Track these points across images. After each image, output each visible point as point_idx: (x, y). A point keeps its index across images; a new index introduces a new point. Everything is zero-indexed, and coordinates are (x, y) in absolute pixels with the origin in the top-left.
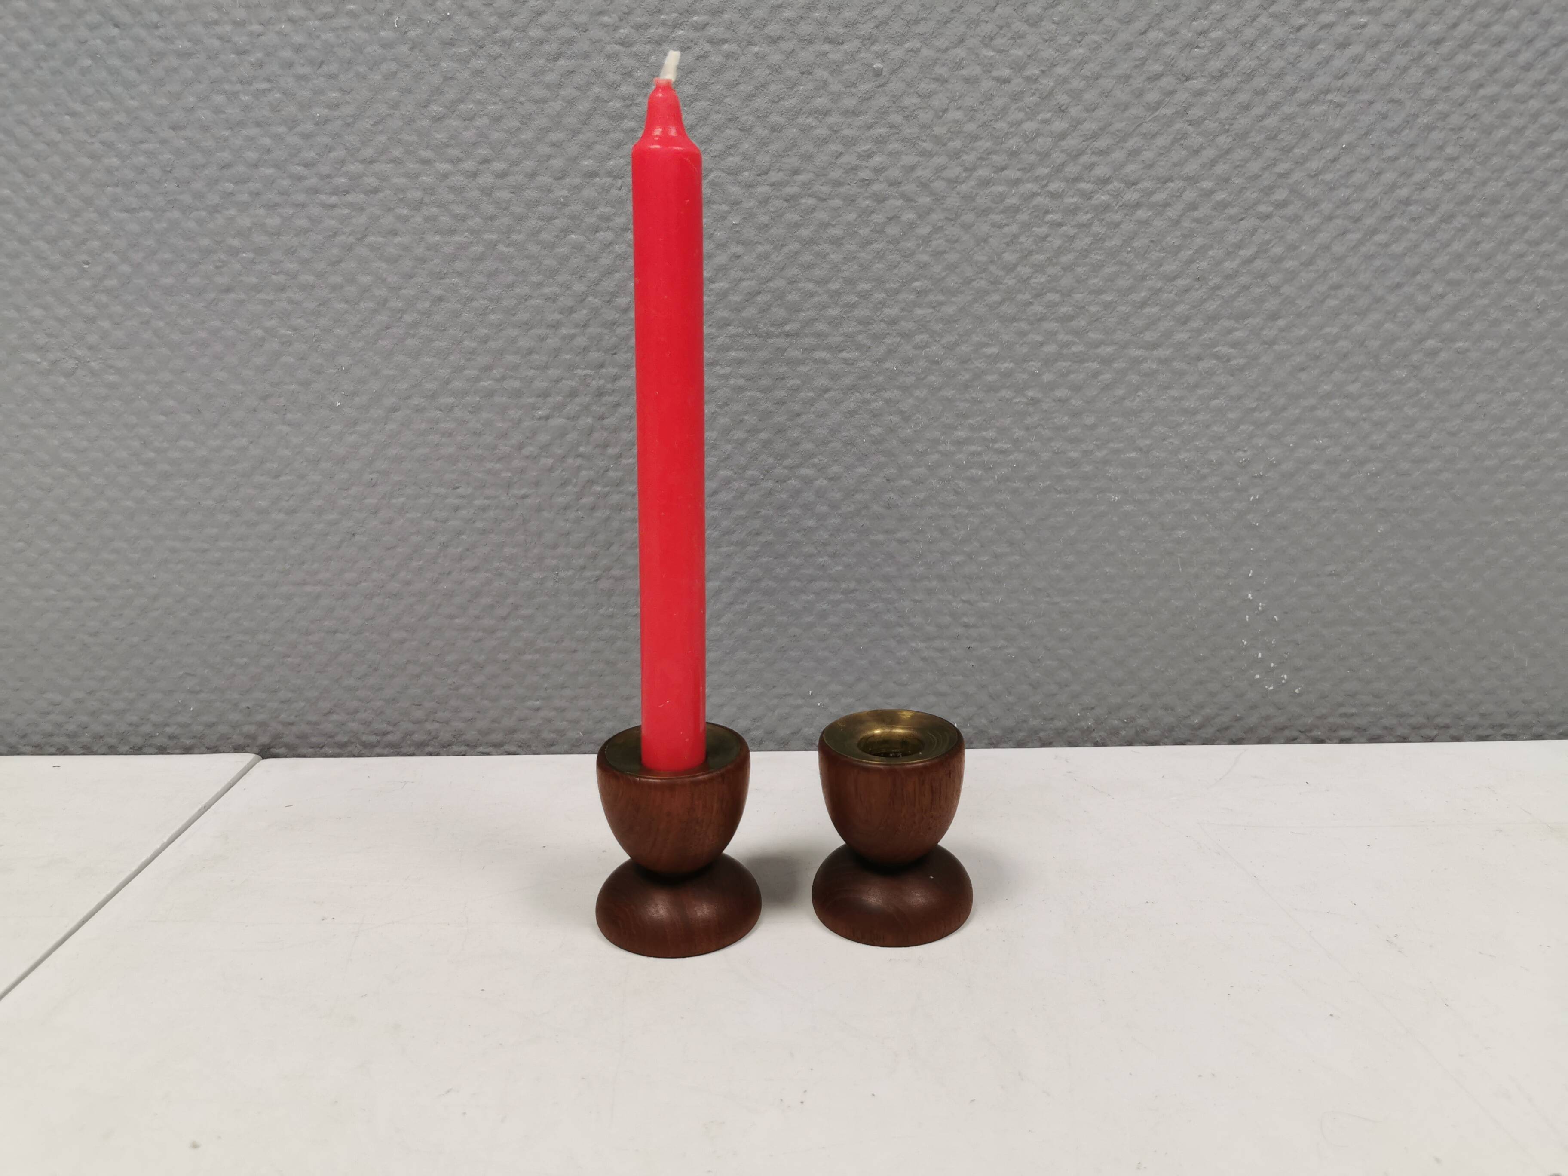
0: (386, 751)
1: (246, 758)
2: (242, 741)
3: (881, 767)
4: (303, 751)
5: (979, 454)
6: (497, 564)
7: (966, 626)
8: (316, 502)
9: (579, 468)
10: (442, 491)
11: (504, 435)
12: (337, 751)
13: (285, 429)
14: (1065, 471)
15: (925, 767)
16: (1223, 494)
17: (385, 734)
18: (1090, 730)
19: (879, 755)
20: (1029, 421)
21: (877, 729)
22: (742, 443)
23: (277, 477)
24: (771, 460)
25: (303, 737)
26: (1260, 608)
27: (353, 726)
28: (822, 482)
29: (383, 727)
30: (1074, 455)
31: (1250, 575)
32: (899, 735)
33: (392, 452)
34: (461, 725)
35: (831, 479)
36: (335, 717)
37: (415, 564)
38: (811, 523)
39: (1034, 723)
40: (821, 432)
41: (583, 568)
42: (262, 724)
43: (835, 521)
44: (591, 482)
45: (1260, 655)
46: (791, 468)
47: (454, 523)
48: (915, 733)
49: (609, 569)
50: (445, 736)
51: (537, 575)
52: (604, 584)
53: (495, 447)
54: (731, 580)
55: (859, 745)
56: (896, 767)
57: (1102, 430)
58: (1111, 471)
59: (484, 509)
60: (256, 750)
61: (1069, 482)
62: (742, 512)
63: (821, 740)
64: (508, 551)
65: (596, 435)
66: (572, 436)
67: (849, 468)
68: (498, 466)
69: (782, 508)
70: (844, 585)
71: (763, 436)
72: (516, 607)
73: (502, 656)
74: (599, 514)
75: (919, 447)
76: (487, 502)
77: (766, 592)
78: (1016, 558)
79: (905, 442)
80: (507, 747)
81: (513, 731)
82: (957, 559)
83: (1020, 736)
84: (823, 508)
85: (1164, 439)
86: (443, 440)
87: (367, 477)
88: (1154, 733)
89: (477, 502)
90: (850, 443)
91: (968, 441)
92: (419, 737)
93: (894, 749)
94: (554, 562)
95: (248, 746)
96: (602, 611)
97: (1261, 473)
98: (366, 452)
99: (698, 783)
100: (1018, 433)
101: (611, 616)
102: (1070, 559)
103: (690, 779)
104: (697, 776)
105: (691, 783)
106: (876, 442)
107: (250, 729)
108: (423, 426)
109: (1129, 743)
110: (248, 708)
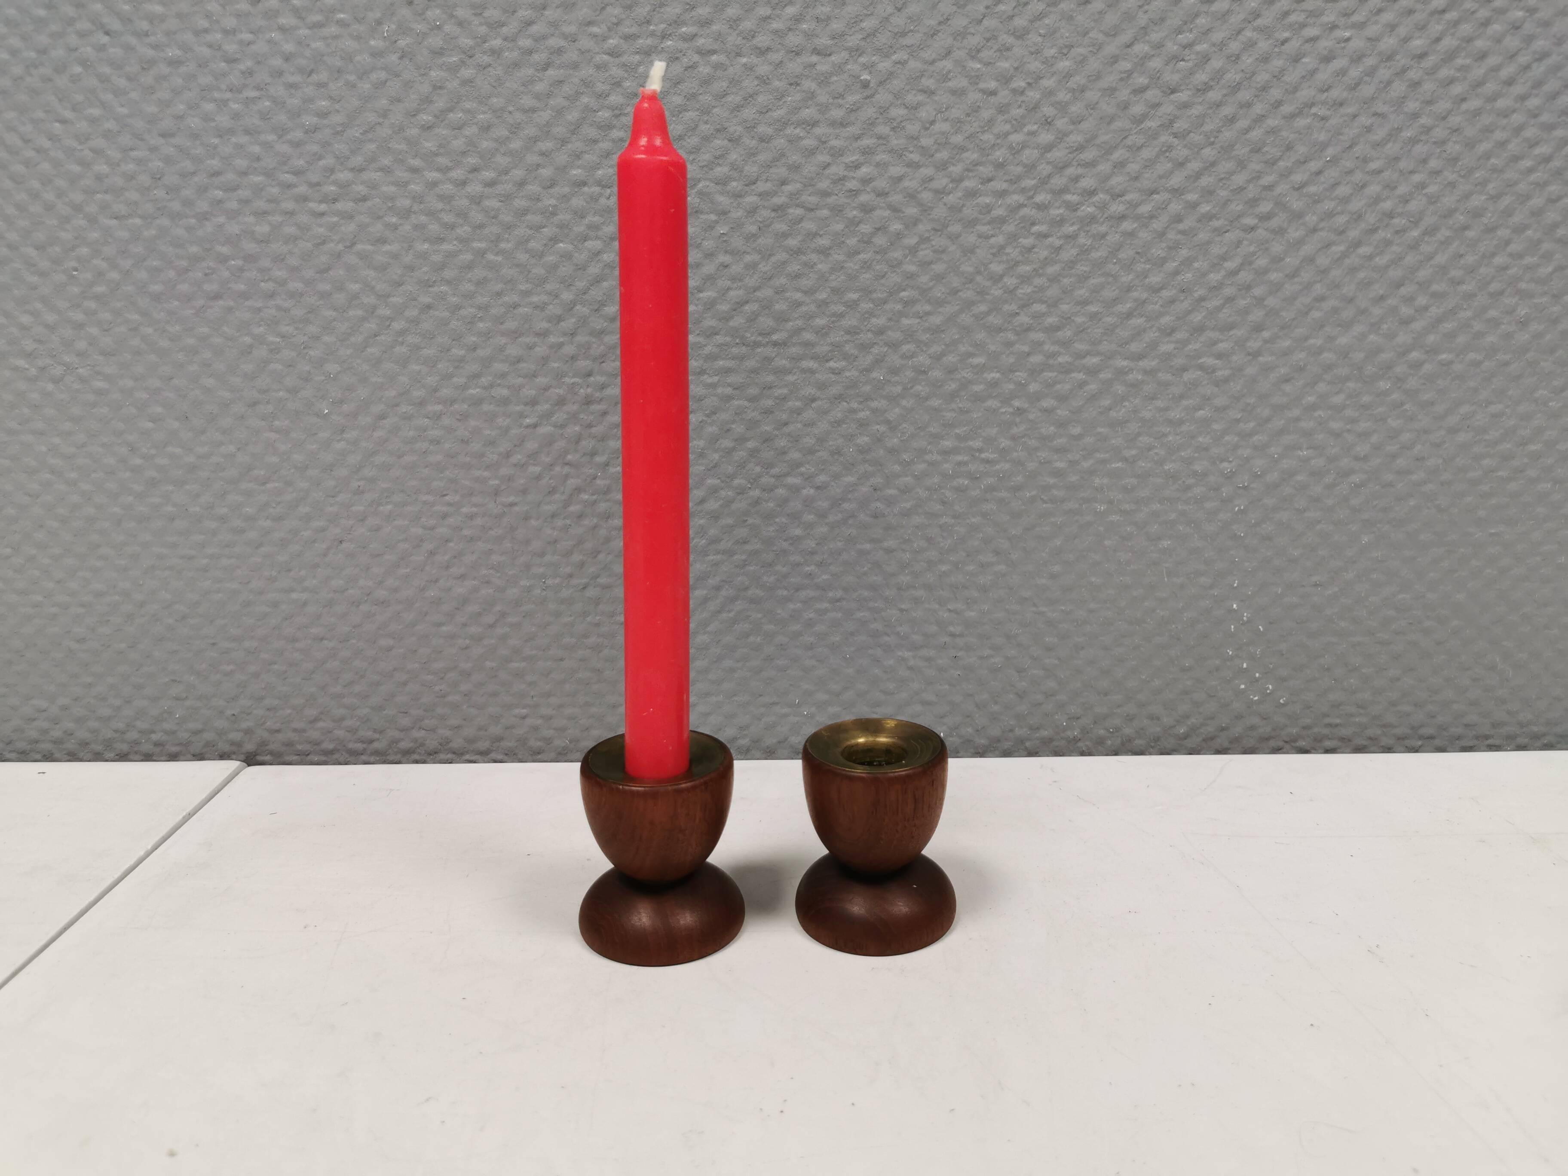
0: (372, 759)
1: (232, 765)
2: (227, 748)
3: (864, 775)
4: (287, 758)
5: (966, 463)
6: (484, 572)
7: (953, 635)
8: (304, 509)
9: (567, 477)
10: (430, 498)
11: (492, 443)
12: (323, 758)
13: (273, 436)
14: (1052, 481)
15: (908, 776)
16: (1208, 505)
17: (371, 741)
18: (1076, 740)
19: (863, 764)
20: (1015, 431)
21: (860, 737)
22: (729, 452)
23: (264, 484)
24: (758, 469)
25: (289, 744)
26: (1245, 618)
27: (340, 733)
28: (808, 491)
29: (369, 734)
30: (1061, 465)
31: (1235, 585)
32: (883, 744)
33: (379, 459)
34: (447, 733)
35: (818, 488)
36: (320, 724)
37: (402, 571)
38: (798, 532)
39: (1020, 732)
40: (809, 441)
41: (570, 576)
42: (249, 732)
43: (822, 530)
44: (579, 490)
45: (1245, 665)
46: (778, 477)
47: (443, 531)
48: (899, 741)
49: (595, 577)
50: (432, 743)
51: (524, 583)
52: (591, 592)
53: (483, 455)
54: (718, 588)
55: (842, 753)
56: (879, 776)
57: (1089, 440)
58: (1097, 481)
59: (472, 517)
60: (243, 757)
61: (1055, 492)
62: (730, 521)
63: (806, 749)
64: (495, 558)
65: (584, 443)
66: (560, 444)
67: (836, 477)
68: (486, 474)
70: (831, 594)
71: (750, 445)
72: (503, 615)
73: (489, 664)
74: (586, 522)
75: (906, 456)
76: (474, 510)
77: (753, 601)
78: (1002, 568)
79: (892, 451)
80: (493, 755)
81: (499, 739)
82: (944, 568)
83: (1007, 745)
84: (810, 518)
85: (1149, 450)
86: (431, 447)
87: (354, 484)
88: (1139, 743)
89: (465, 510)
90: (837, 452)
91: (954, 451)
92: (405, 745)
93: (878, 757)
94: (541, 570)
95: (234, 753)
96: (589, 619)
97: (1246, 484)
98: (354, 459)
99: (681, 791)
100: (1004, 443)
101: (597, 625)
102: (1056, 569)
103: (674, 787)
104: (680, 784)
105: (675, 791)
106: (863, 451)
107: (236, 736)
108: (411, 433)
109: (1115, 752)
110: (233, 715)
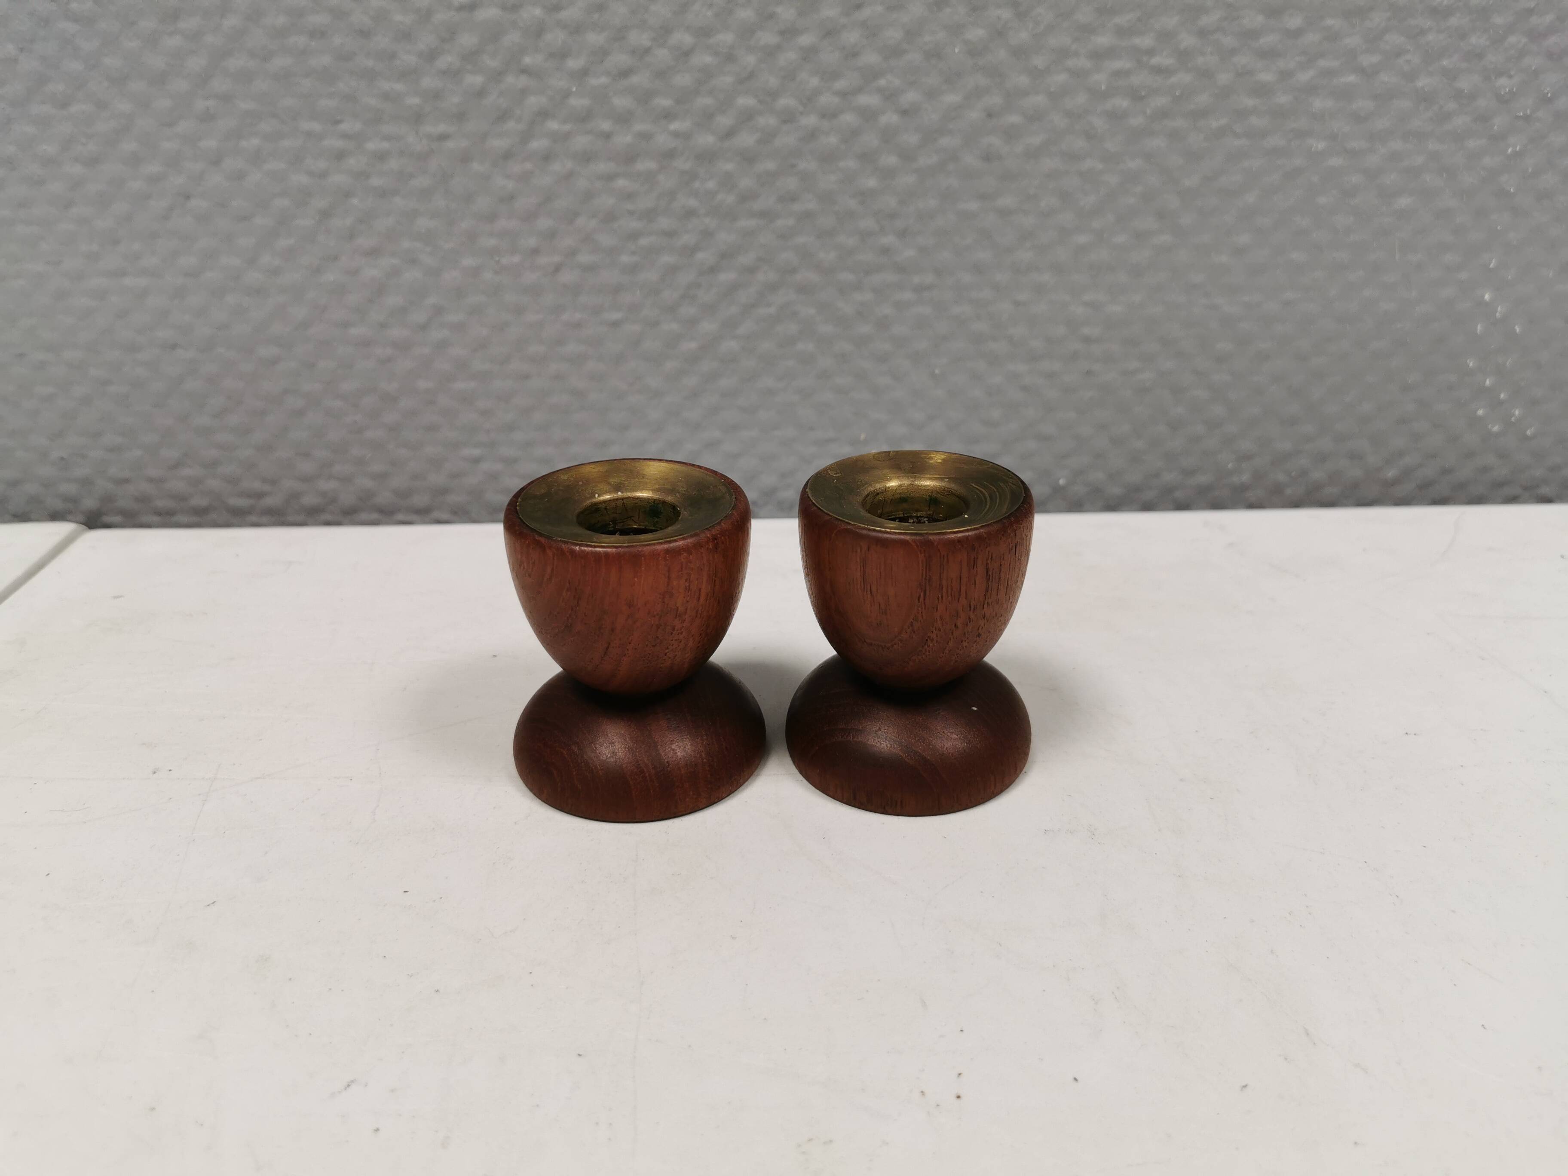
0: (264, 519)
1: (62, 529)
2: (59, 505)
3: (908, 538)
4: (145, 519)
5: (1127, 73)
6: (406, 244)
7: (1087, 340)
8: (129, 146)
9: (524, 92)
10: (316, 126)
11: (406, 36)
12: (195, 519)
13: (71, 27)
14: (1249, 102)
15: (979, 538)
16: (1472, 144)
17: (260, 495)
18: (1244, 488)
19: (894, 520)
20: (1206, 20)
21: (890, 480)
22: (770, 52)
23: (64, 105)
24: (815, 82)
25: (143, 499)
26: (1498, 315)
27: (214, 484)
28: (890, 118)
29: (257, 485)
30: (1266, 77)
31: (1492, 266)
32: (926, 489)
33: (236, 63)
34: (368, 483)
35: (904, 113)
36: (187, 472)
37: (283, 243)
38: (872, 183)
39: (1169, 477)
40: (893, 35)
41: (535, 251)
42: (86, 482)
43: (907, 180)
44: (544, 114)
45: (1488, 382)
46: (844, 94)
47: (338, 179)
48: (953, 486)
49: (572, 253)
50: (347, 498)
51: (468, 261)
52: (567, 277)
53: (393, 56)
54: (751, 270)
55: (864, 503)
56: (931, 538)
57: (1312, 38)
58: (1318, 104)
59: (381, 157)
60: (81, 518)
61: (1254, 121)
62: (770, 165)
63: (804, 498)
64: (423, 223)
65: (548, 37)
66: (512, 38)
67: (932, 94)
68: (399, 87)
69: (828, 158)
70: (916, 279)
71: (805, 40)
72: (439, 311)
73: (422, 384)
74: (557, 167)
75: (1039, 61)
76: (386, 145)
77: (803, 289)
78: (1166, 238)
79: (1020, 52)
80: (436, 514)
81: (444, 491)
82: (1082, 239)
83: (1149, 495)
84: (890, 160)
85: (1398, 55)
86: (313, 43)
87: (200, 105)
88: (1331, 491)
89: (371, 146)
90: (935, 54)
91: (1110, 53)
92: (309, 500)
93: (917, 510)
94: (493, 242)
95: (70, 512)
96: (566, 317)
97: (1528, 112)
98: (196, 63)
99: (677, 552)
100: (1187, 40)
101: (578, 325)
102: (1244, 239)
103: (666, 546)
104: (675, 541)
105: (667, 551)
106: (974, 51)
107: (69, 488)
108: (281, 20)
109: (1296, 504)
110: (62, 459)
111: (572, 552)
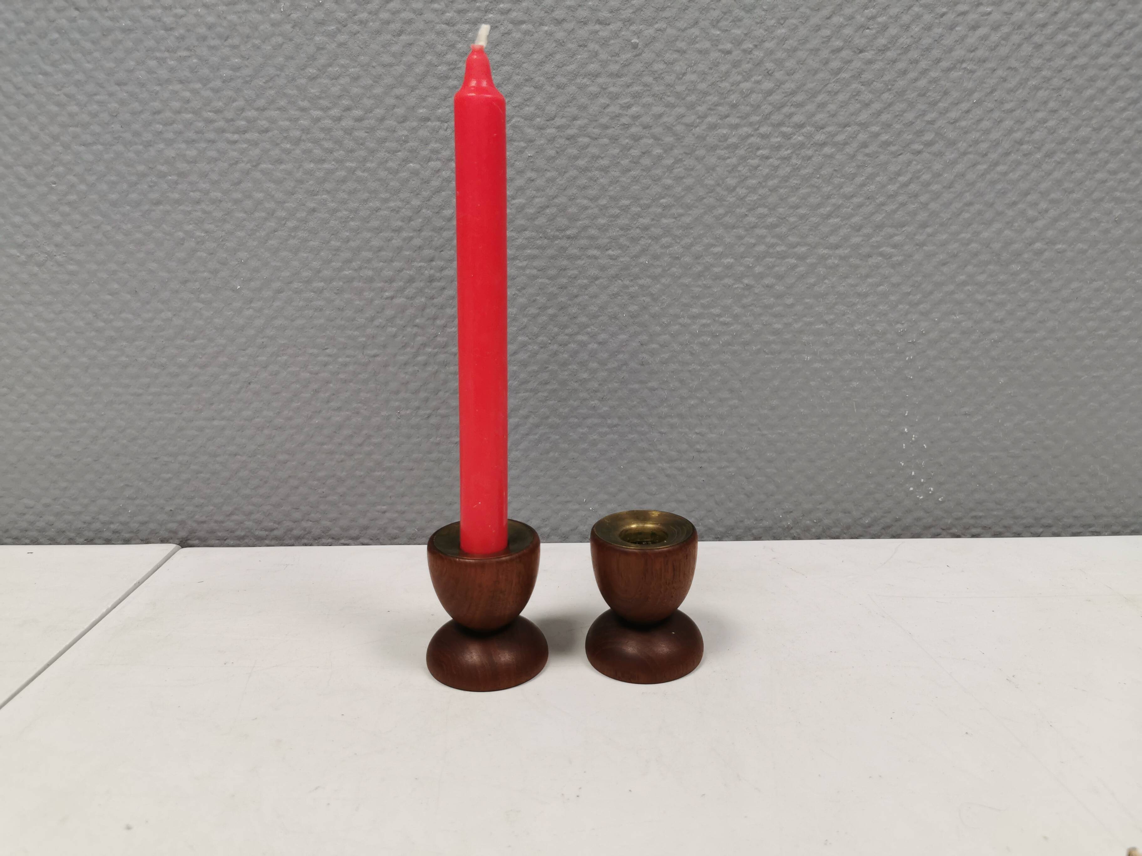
0: (273, 542)
1: (169, 547)
2: (166, 535)
3: (637, 551)
4: (213, 542)
5: (708, 325)
6: (355, 405)
7: (699, 451)
8: (222, 359)
9: (415, 335)
10: (315, 351)
11: (360, 310)
12: (238, 542)
13: (200, 305)
14: (771, 338)
15: (668, 551)
16: (887, 355)
17: (272, 530)
18: (789, 528)
19: (635, 543)
20: (745, 301)
21: (633, 524)
22: (534, 317)
23: (193, 340)
24: (556, 329)
25: (212, 532)
26: (913, 439)
27: (249, 524)
28: (593, 346)
29: (271, 524)
30: (778, 326)
31: (906, 414)
32: (650, 529)
33: (278, 322)
34: (328, 524)
35: (600, 343)
36: (234, 517)
37: (295, 405)
38: (585, 376)
39: (748, 522)
40: (594, 309)
41: (418, 408)
42: (182, 523)
43: (603, 374)
44: (424, 345)
45: (913, 473)
46: (570, 335)
47: (323, 375)
48: (661, 527)
49: (437, 409)
50: (316, 531)
51: (384, 413)
52: (433, 420)
53: (354, 319)
54: (527, 417)
55: (620, 535)
56: (648, 551)
57: (799, 308)
58: (805, 338)
59: (346, 365)
60: (178, 541)
61: (774, 346)
62: (535, 368)
63: (593, 533)
64: (363, 395)
65: (428, 311)
66: (410, 312)
67: (613, 335)
68: (356, 333)
69: (564, 364)
70: (609, 421)
71: (551, 311)
72: (369, 437)
73: (358, 473)
74: (430, 369)
75: (665, 320)
76: (348, 359)
77: (552, 426)
78: (735, 402)
79: (654, 316)
80: (362, 540)
81: (366, 528)
82: (692, 402)
83: (738, 532)
84: (594, 365)
85: (843, 315)
86: (316, 314)
87: (259, 341)
88: (836, 530)
89: (340, 360)
90: (614, 317)
91: (700, 316)
92: (297, 532)
93: (646, 538)
94: (397, 404)
95: (172, 539)
96: (432, 440)
97: (914, 340)
98: (259, 322)
99: (502, 563)
100: (737, 310)
101: (438, 444)
102: (775, 402)
103: (497, 560)
104: (502, 557)
105: (497, 562)
106: (633, 316)
107: (173, 526)
108: (301, 303)
109: (818, 537)
110: (171, 510)
111: (455, 561)
